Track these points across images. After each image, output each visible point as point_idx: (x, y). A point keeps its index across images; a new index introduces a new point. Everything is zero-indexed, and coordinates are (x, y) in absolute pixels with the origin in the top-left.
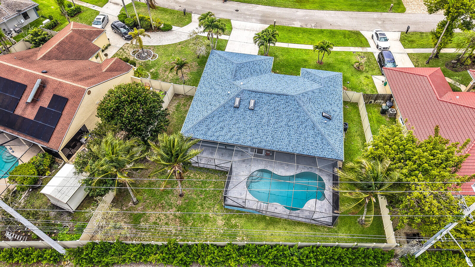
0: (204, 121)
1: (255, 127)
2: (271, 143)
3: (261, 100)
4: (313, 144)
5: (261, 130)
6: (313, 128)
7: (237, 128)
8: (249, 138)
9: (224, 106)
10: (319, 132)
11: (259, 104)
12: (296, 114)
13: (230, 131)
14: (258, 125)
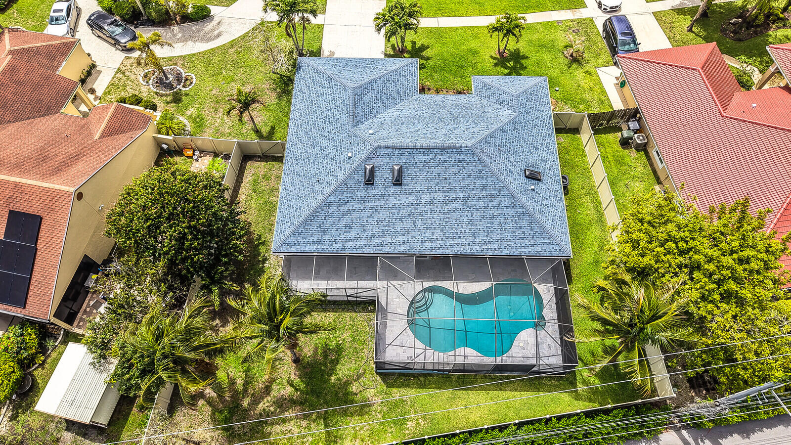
0: (312, 218)
1: (409, 215)
2: (441, 242)
3: (412, 162)
4: (517, 234)
5: (420, 221)
6: (513, 205)
7: (376, 223)
8: (401, 238)
9: (346, 184)
10: (524, 210)
11: (409, 172)
12: (479, 182)
13: (365, 231)
14: (413, 211)
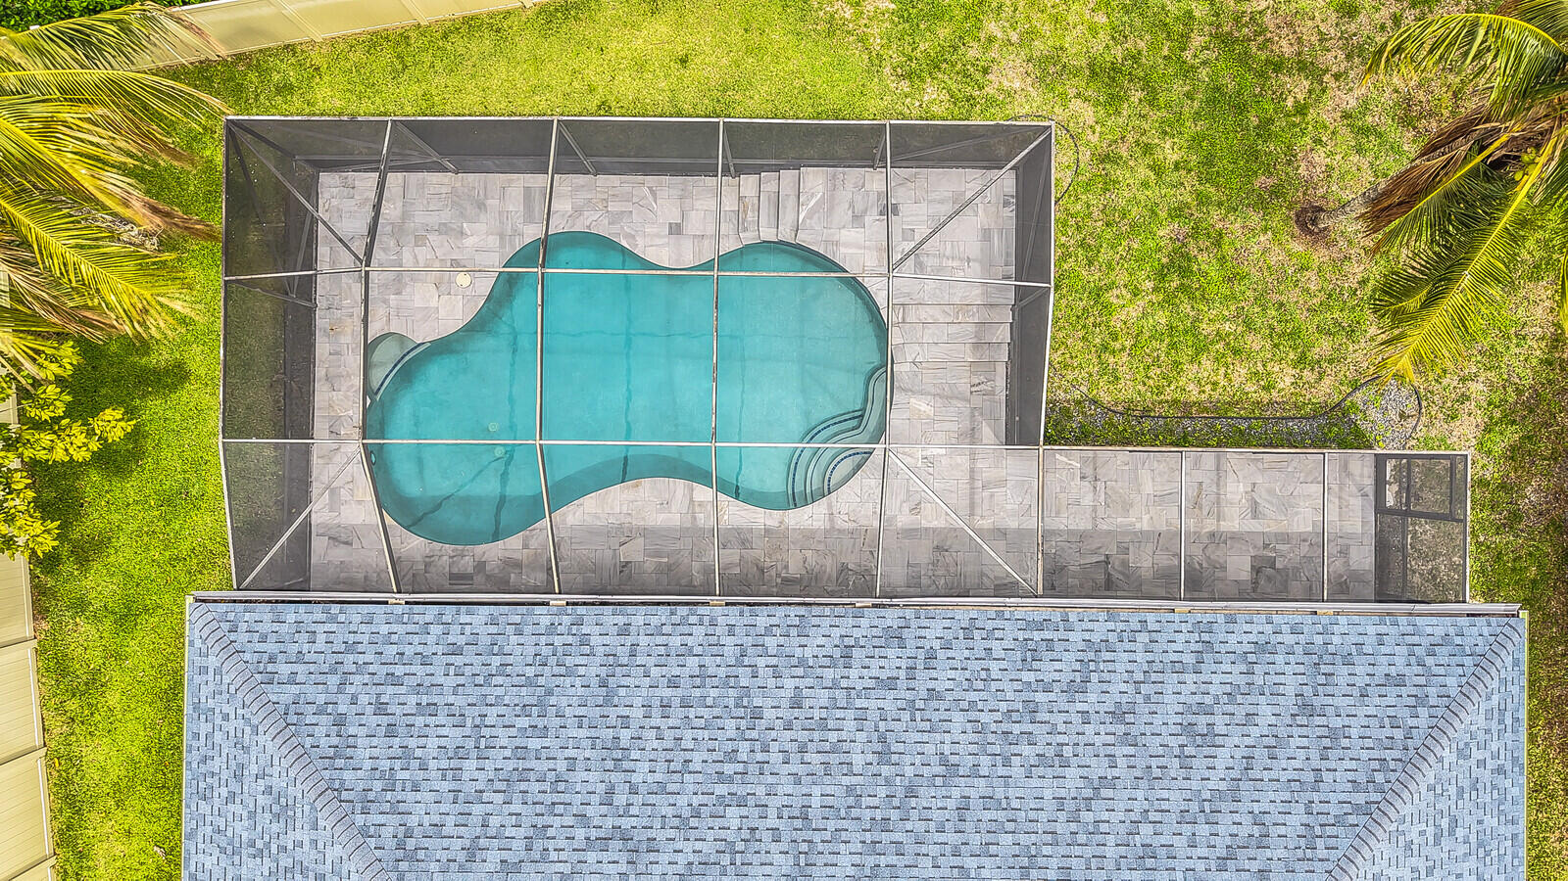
0: (1379, 777)
1: (911, 793)
2: (761, 662)
4: (413, 700)
5: (858, 760)
7: (1068, 751)
8: (944, 678)
10: (360, 819)
13: (1118, 715)
14: (894, 815)
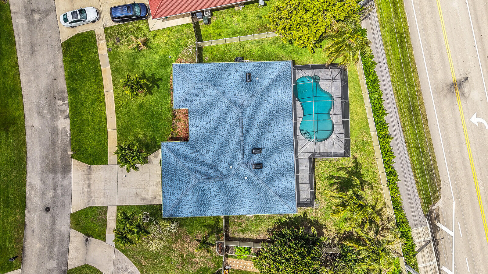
0: (280, 195)
1: (276, 143)
2: (287, 127)
3: (250, 143)
5: (278, 138)
6: (269, 90)
7: (280, 161)
8: (287, 147)
9: (263, 178)
10: (271, 84)
11: (255, 145)
12: (259, 107)
13: (284, 166)
14: (274, 142)
